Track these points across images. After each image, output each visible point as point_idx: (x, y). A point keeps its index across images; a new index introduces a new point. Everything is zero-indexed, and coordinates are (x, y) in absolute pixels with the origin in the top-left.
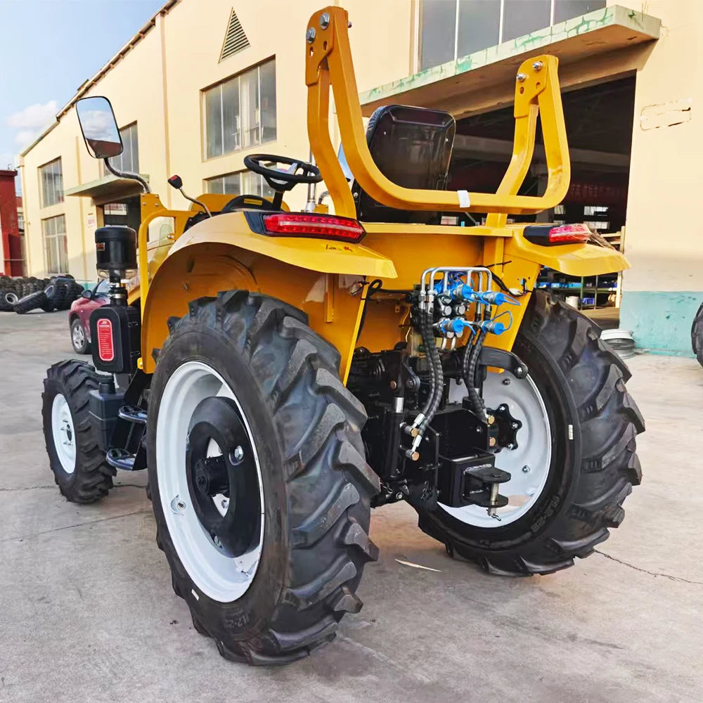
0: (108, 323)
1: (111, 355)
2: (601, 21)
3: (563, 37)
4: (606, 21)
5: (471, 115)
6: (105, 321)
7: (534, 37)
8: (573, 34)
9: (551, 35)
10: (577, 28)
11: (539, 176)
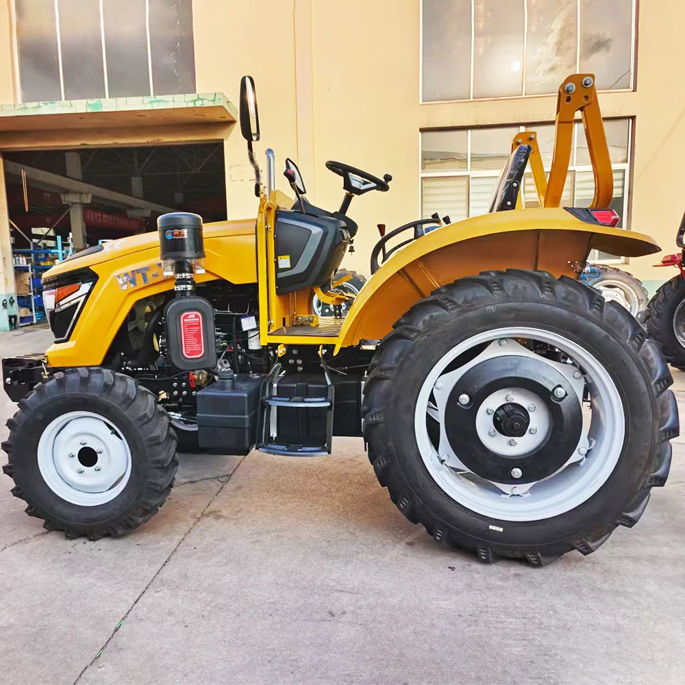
0: (197, 316)
1: (201, 351)
2: (212, 101)
3: (184, 105)
4: (216, 102)
5: (86, 147)
6: (192, 315)
7: (159, 99)
8: (191, 105)
9: (174, 101)
10: (194, 101)
11: (70, 204)
